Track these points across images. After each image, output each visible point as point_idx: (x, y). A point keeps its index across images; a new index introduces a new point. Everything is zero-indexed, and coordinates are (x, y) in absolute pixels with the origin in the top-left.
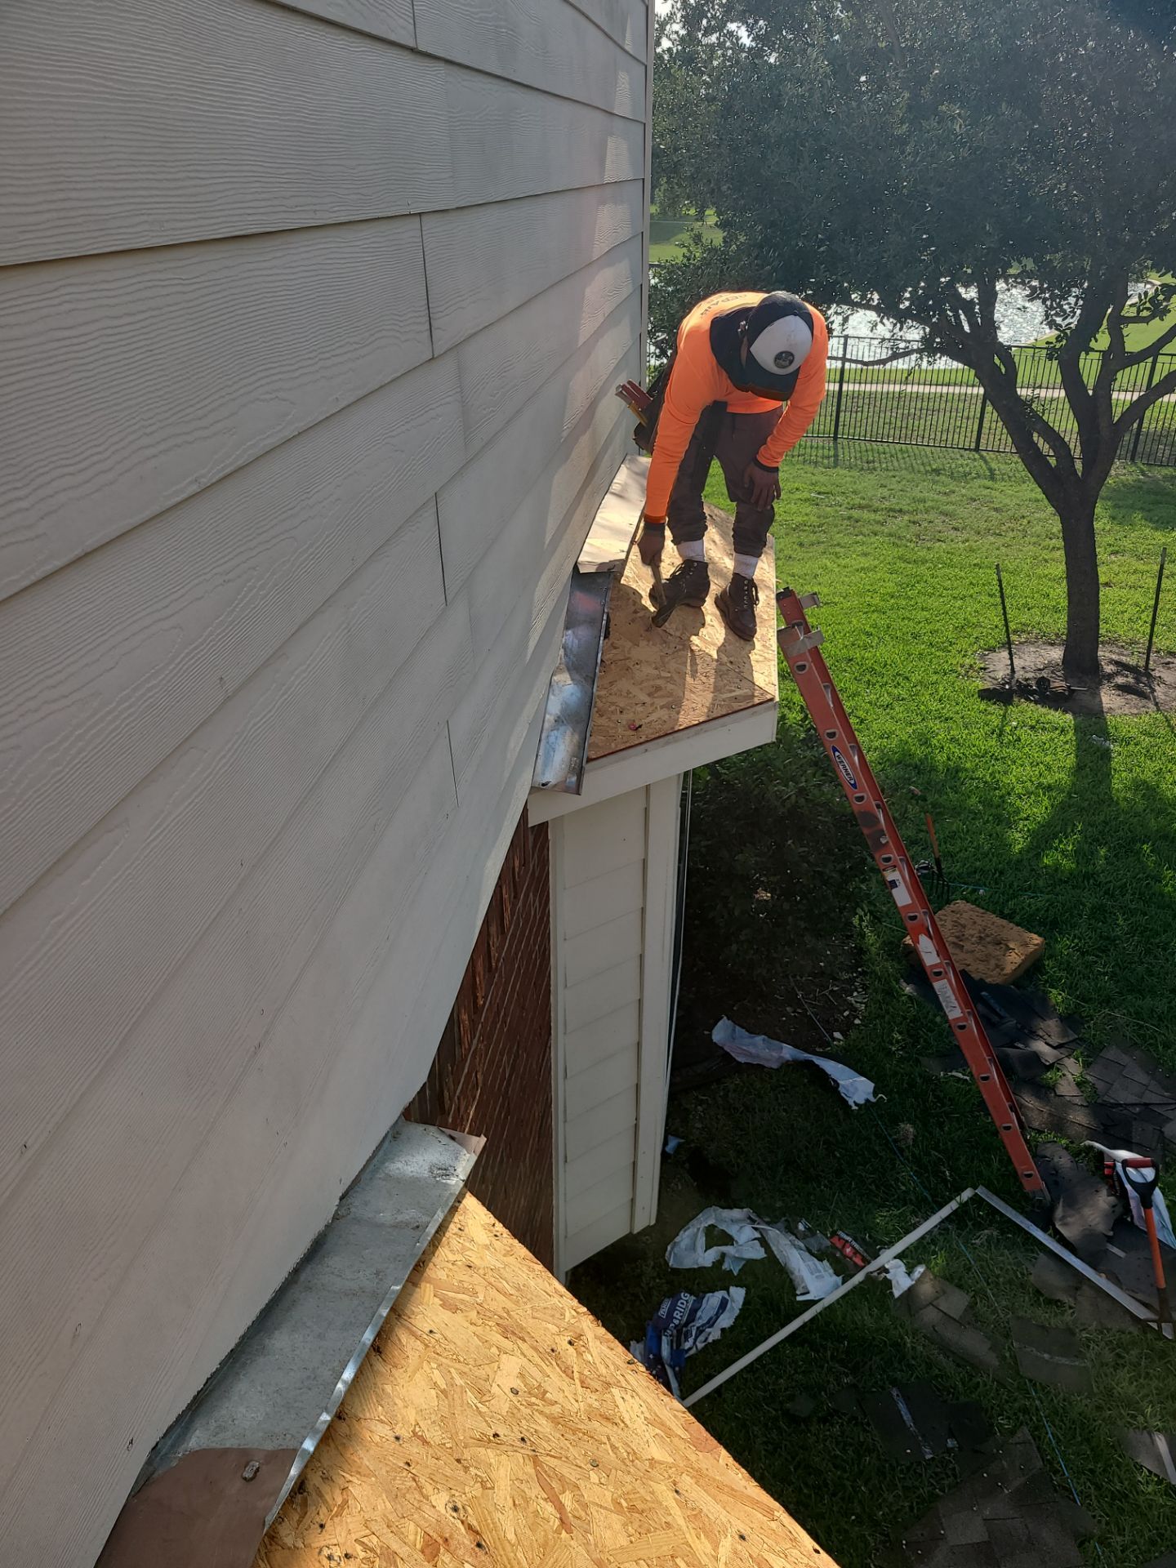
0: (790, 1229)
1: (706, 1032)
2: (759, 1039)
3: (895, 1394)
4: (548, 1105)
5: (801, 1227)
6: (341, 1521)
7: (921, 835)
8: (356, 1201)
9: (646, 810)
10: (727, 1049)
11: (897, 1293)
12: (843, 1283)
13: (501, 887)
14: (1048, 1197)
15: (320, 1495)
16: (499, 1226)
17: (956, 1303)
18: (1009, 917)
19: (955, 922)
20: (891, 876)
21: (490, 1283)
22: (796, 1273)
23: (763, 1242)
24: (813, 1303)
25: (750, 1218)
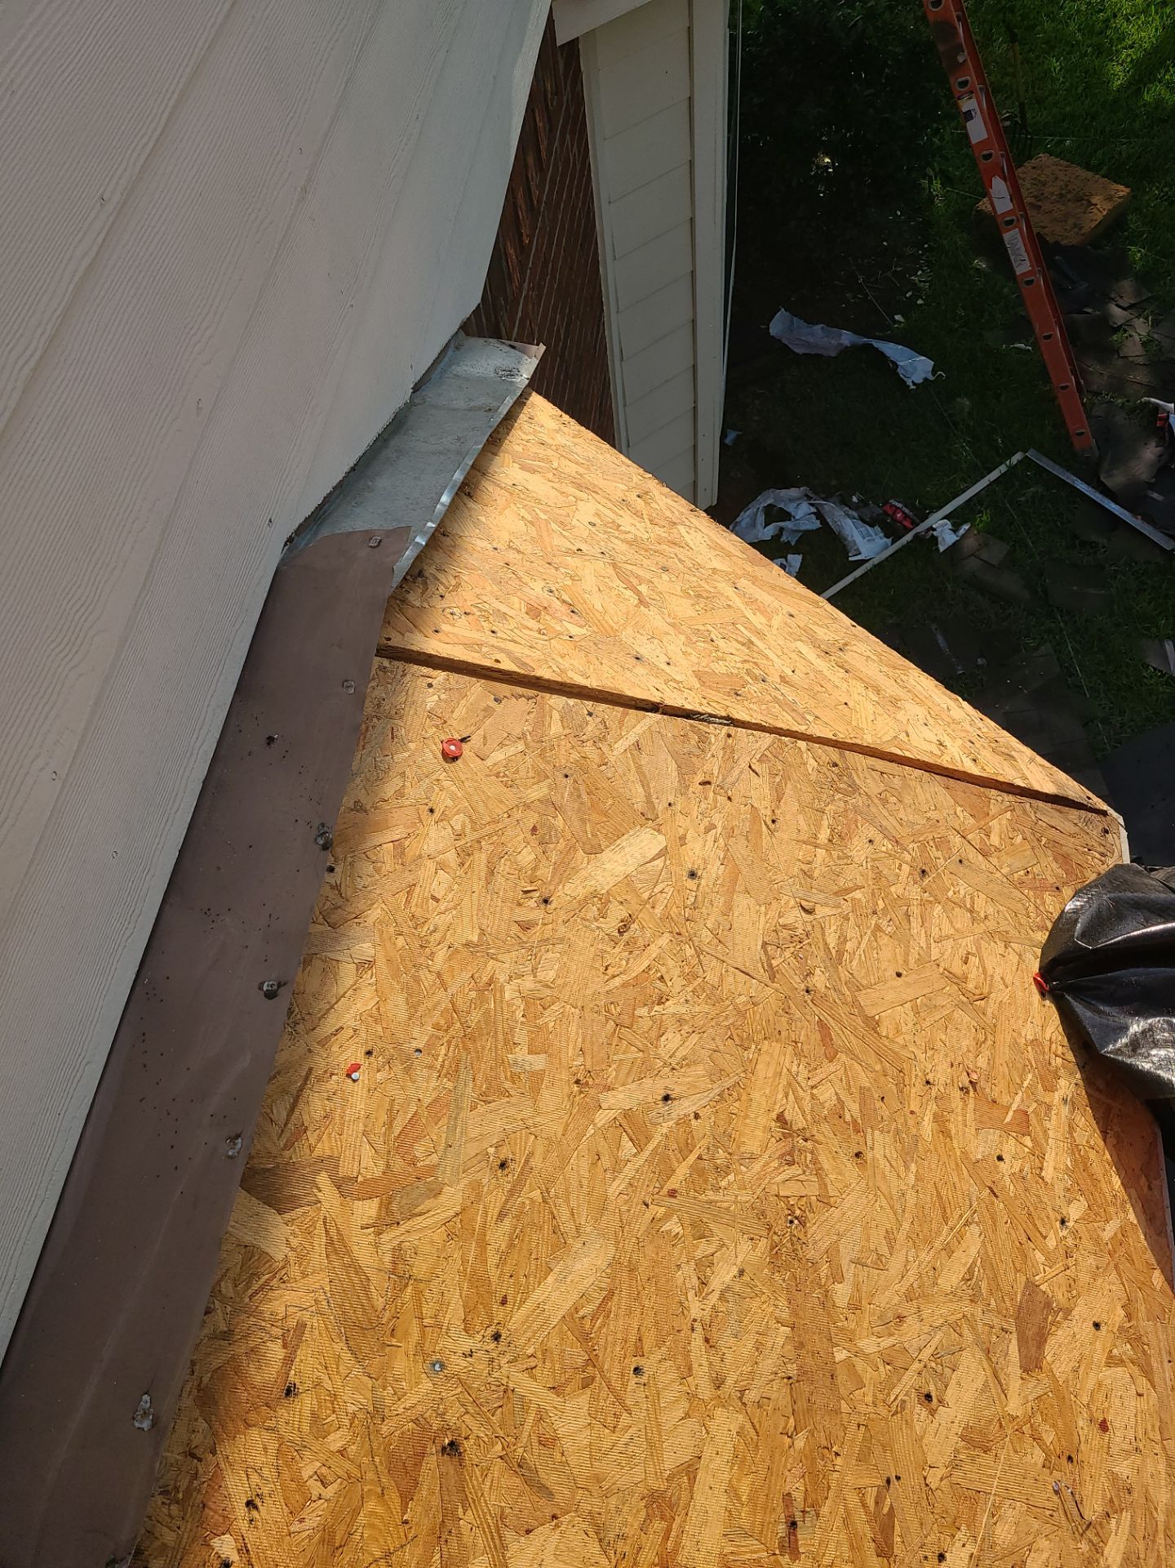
0: (845, 502)
1: (763, 327)
2: (818, 328)
3: (934, 628)
4: (606, 384)
5: (855, 499)
6: (457, 595)
7: (1007, 80)
8: (429, 393)
9: (690, 30)
10: (784, 341)
11: (942, 549)
12: (892, 544)
13: (533, 111)
14: (1097, 453)
15: (436, 579)
16: (566, 417)
17: (997, 552)
18: (1095, 169)
19: (1035, 179)
20: (968, 104)
21: (563, 456)
22: (849, 539)
23: (819, 515)
24: (864, 562)
25: (806, 495)
